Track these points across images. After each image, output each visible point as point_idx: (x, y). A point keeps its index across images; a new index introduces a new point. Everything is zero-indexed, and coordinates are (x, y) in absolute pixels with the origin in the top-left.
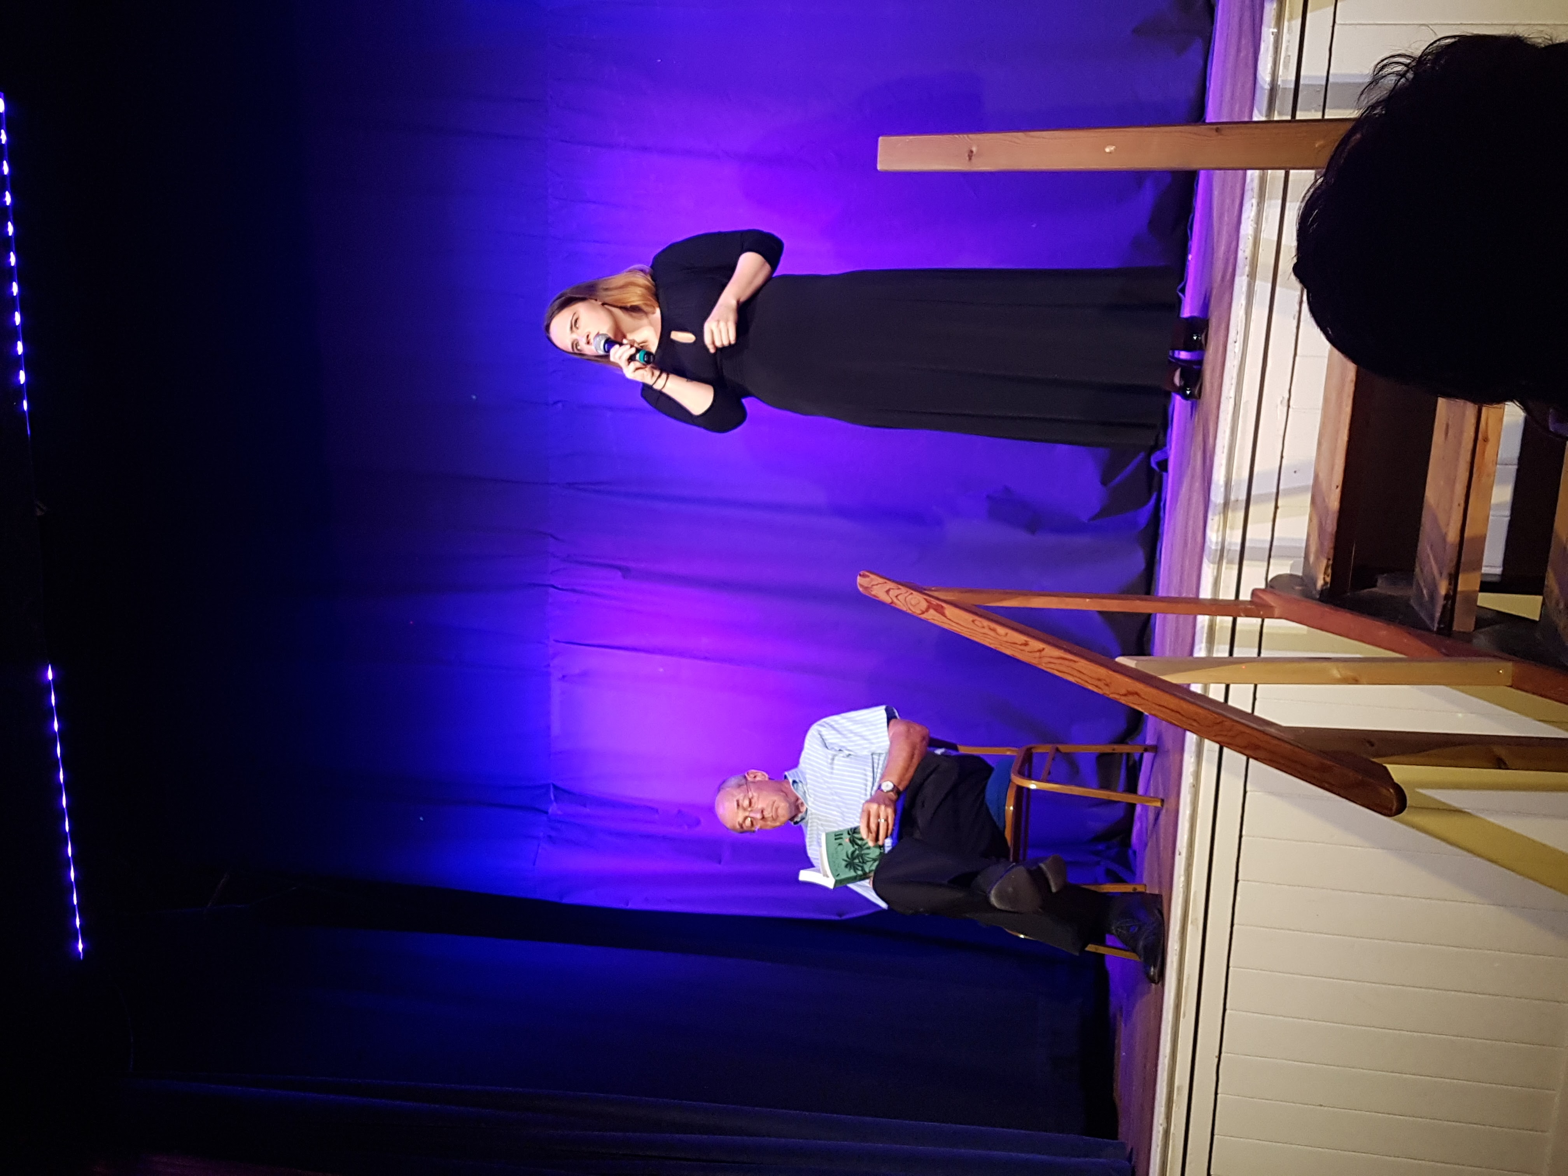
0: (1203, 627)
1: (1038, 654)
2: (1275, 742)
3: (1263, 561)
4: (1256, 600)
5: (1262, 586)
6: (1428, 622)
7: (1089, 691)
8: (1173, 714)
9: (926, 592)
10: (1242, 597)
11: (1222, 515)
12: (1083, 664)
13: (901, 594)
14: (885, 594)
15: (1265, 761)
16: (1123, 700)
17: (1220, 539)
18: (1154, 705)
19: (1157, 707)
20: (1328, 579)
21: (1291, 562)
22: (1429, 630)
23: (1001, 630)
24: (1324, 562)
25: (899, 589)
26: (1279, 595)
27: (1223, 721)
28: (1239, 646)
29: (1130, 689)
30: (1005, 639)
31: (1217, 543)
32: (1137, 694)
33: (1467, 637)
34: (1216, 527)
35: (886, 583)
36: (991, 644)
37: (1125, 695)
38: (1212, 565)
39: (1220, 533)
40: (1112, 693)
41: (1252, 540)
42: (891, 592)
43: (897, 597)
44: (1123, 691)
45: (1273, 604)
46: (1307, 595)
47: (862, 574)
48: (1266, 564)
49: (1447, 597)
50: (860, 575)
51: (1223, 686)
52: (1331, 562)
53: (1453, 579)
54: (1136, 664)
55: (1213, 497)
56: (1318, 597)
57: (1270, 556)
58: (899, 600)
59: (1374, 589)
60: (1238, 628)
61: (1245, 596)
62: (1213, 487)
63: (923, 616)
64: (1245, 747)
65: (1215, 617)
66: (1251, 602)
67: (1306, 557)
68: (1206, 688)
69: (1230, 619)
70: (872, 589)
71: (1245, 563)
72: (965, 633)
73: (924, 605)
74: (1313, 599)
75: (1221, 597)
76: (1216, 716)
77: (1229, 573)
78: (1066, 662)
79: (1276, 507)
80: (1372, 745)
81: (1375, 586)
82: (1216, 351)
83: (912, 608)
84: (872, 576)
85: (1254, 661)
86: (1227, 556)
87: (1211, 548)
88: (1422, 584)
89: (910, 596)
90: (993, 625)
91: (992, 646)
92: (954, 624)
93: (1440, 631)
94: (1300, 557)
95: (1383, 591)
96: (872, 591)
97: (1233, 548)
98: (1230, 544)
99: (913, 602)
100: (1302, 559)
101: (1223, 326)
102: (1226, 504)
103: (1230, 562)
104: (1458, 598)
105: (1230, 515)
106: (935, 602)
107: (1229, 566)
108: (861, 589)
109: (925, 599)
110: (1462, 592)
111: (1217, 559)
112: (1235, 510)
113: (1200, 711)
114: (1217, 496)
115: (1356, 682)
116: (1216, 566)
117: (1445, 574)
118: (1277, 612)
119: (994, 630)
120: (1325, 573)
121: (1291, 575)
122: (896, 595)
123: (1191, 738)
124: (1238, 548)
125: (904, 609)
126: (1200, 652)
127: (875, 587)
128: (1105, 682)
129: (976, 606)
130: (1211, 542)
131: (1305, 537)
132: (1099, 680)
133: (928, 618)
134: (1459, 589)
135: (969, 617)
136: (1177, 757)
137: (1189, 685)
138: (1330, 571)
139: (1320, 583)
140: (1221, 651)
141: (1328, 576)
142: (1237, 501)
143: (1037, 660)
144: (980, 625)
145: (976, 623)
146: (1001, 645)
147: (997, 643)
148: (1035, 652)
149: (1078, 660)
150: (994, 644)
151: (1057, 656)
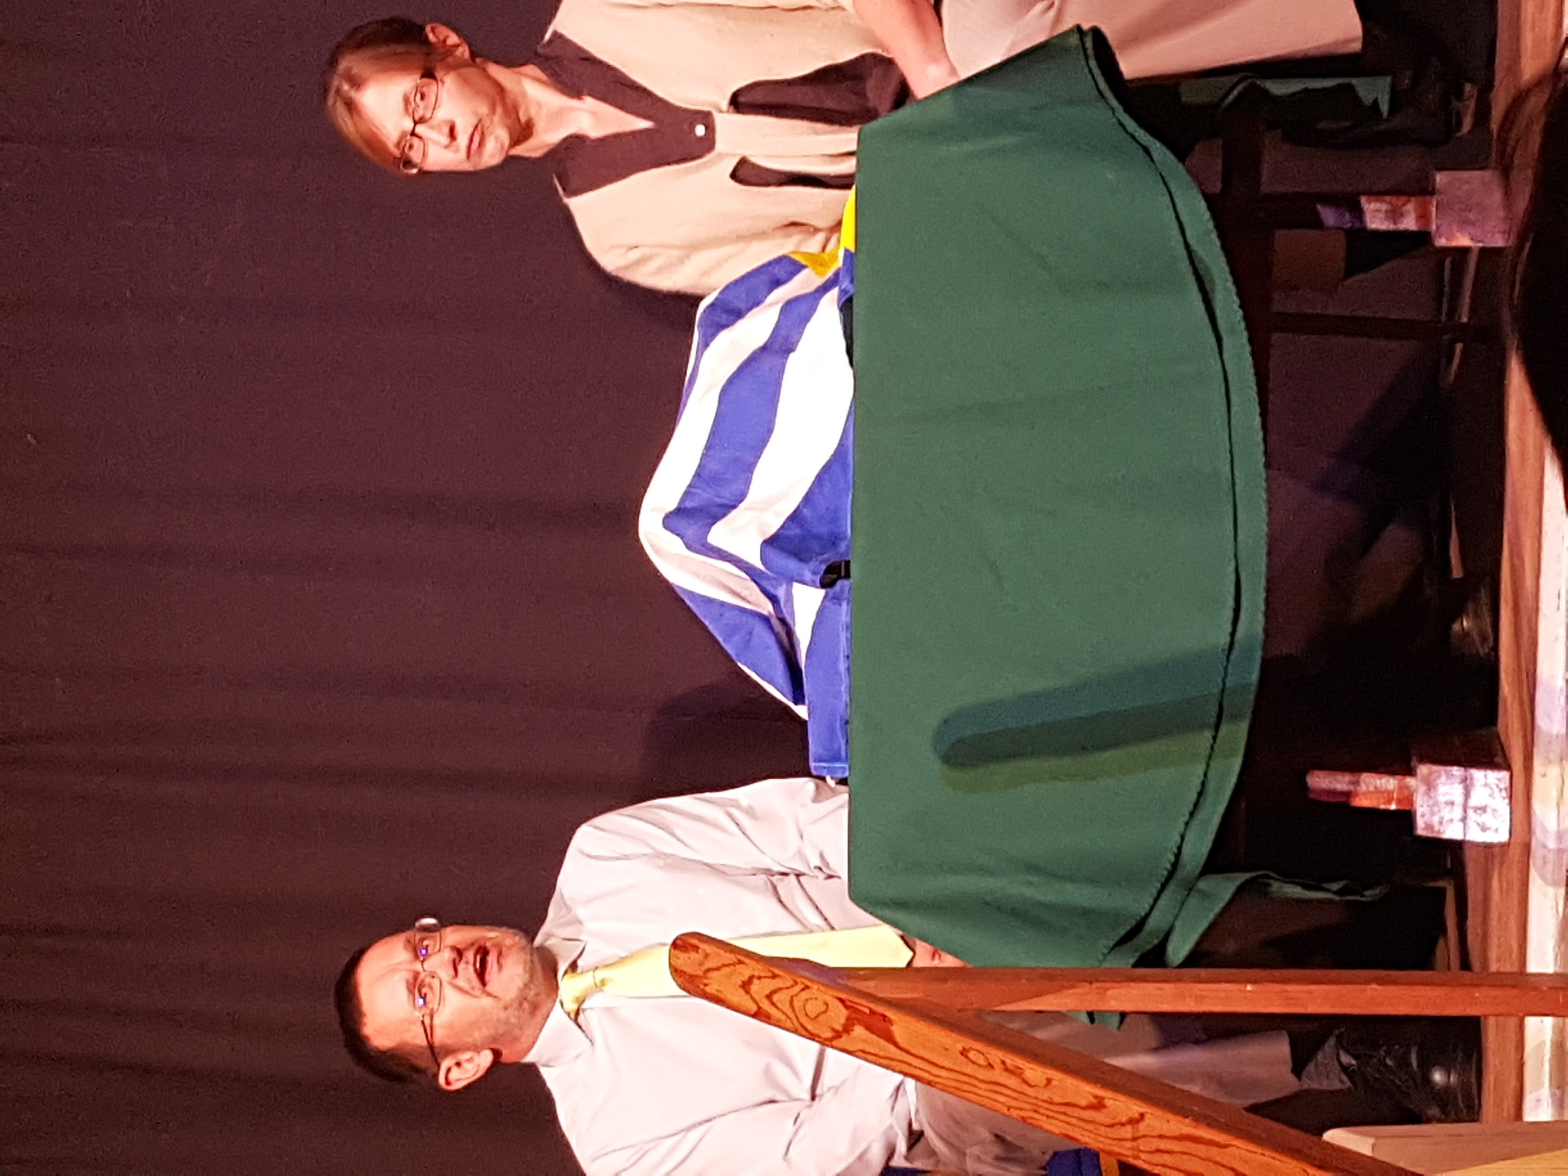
1: (1128, 1131)
14: (742, 991)
23: (1035, 1072)
25: (774, 976)
30: (1045, 1095)
35: (740, 962)
36: (1009, 1108)
70: (706, 981)
83: (809, 1026)
84: (706, 947)
90: (1014, 1062)
91: (1013, 1113)
92: (915, 1061)
96: (706, 985)
106: (866, 1006)
109: (840, 1000)
119: (1012, 1071)
122: (767, 992)
127: (713, 974)
133: (850, 1047)
135: (956, 1042)
143: (1129, 1144)
144: (984, 1063)
145: (971, 1055)
146: (1036, 1111)
147: (1027, 1107)
148: (1123, 1125)
149: (1232, 1143)
150: (1021, 1109)
151: (1177, 1133)
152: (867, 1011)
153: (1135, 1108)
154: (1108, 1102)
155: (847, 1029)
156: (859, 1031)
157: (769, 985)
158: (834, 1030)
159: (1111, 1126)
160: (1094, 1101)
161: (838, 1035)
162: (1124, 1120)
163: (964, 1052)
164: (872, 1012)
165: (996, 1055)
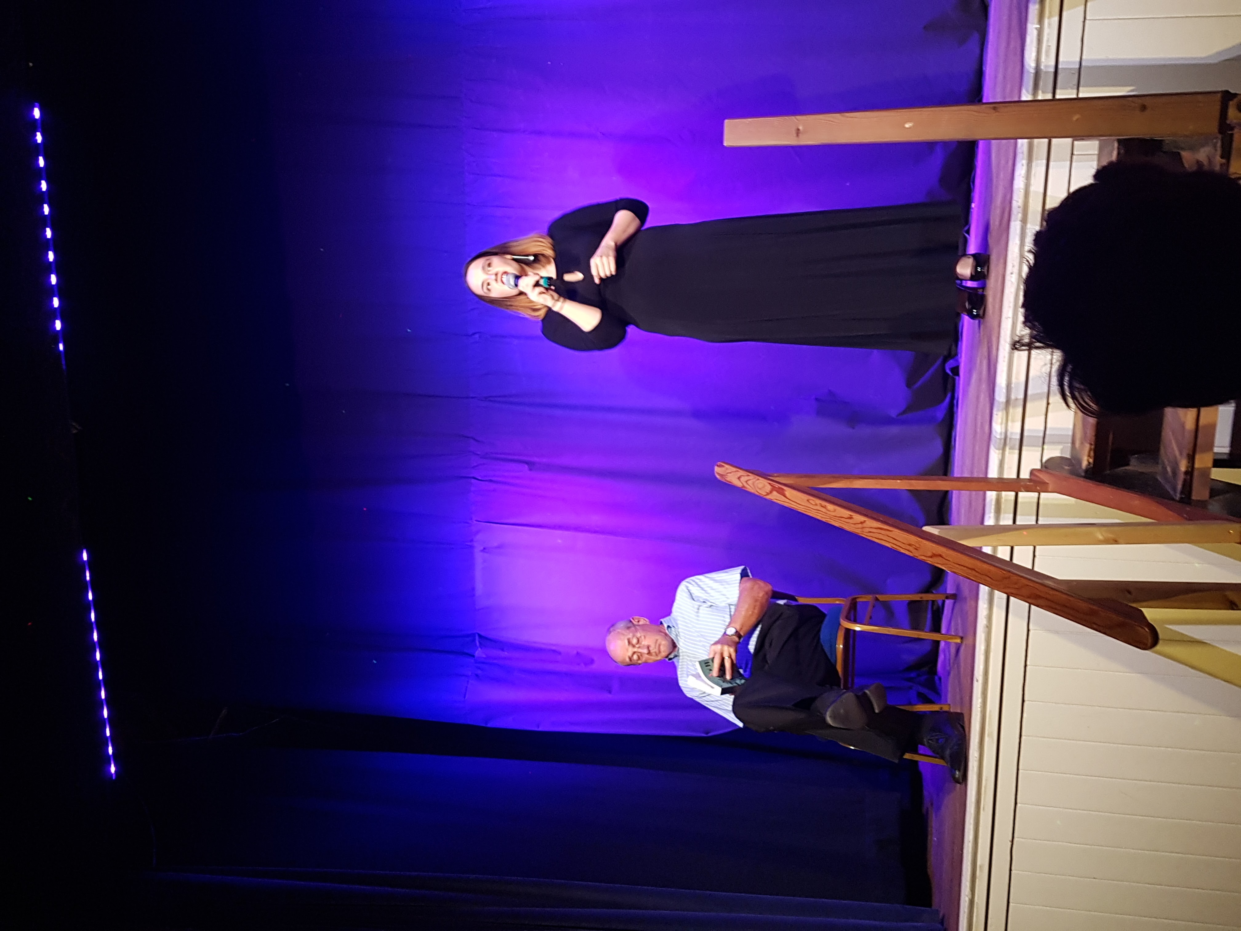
0: (991, 500)
1: (860, 526)
2: (1052, 592)
3: (1038, 446)
4: (1033, 478)
5: (1038, 466)
6: (1172, 493)
7: (902, 553)
8: (970, 571)
9: (769, 477)
10: (1022, 476)
11: (1004, 412)
12: (897, 533)
13: (749, 480)
14: (738, 480)
15: (1044, 608)
16: (930, 561)
17: (1003, 431)
18: (955, 565)
19: (957, 566)
20: (1091, 460)
21: (1061, 447)
22: (1173, 499)
23: (830, 507)
24: (1087, 446)
25: (748, 475)
26: (1051, 474)
27: (1010, 576)
28: (1021, 515)
29: (934, 552)
30: (833, 514)
31: (1001, 434)
32: (940, 556)
33: (1203, 504)
34: (1000, 421)
35: (738, 471)
36: (822, 517)
37: (931, 557)
38: (997, 451)
39: (1003, 426)
40: (921, 555)
41: (1029, 430)
42: (743, 479)
43: (746, 482)
44: (930, 554)
45: (1047, 481)
46: (1074, 473)
47: (718, 464)
48: (1040, 449)
49: (1186, 473)
50: (717, 466)
51: (1009, 548)
52: (1093, 447)
53: (1191, 458)
54: (939, 532)
55: (997, 397)
56: (1083, 474)
57: (1044, 443)
58: (748, 484)
59: (1127, 468)
60: (1020, 500)
61: (1025, 474)
62: (997, 389)
63: (768, 497)
64: (1029, 597)
65: (1000, 492)
66: (1030, 480)
67: (1073, 443)
68: (995, 549)
69: (1013, 493)
70: (727, 477)
71: (1024, 448)
72: (801, 509)
73: (768, 488)
74: (1079, 475)
75: (1006, 476)
76: (1004, 572)
77: (1012, 457)
78: (882, 532)
79: (1048, 404)
80: (1129, 592)
81: (1128, 465)
82: (997, 281)
83: (759, 491)
84: (727, 466)
85: (1033, 528)
86: (1010, 441)
87: (996, 437)
88: (1166, 463)
89: (758, 482)
90: (824, 503)
91: (824, 520)
92: (793, 503)
93: (1181, 501)
94: (1068, 443)
95: (1136, 469)
96: (727, 478)
97: (1014, 437)
98: (1012, 433)
99: (760, 486)
100: (1070, 445)
101: (1002, 261)
102: (1008, 402)
103: (1012, 448)
104: (1196, 473)
105: (1011, 410)
106: (777, 485)
107: (1011, 451)
108: (718, 477)
109: (769, 483)
110: (1198, 469)
111: (1002, 446)
112: (1015, 406)
113: (992, 568)
114: (1000, 396)
115: (1116, 542)
116: (1001, 451)
117: (1185, 454)
118: (1050, 488)
119: (825, 507)
120: (1089, 456)
121: (1060, 457)
122: (746, 480)
123: (984, 590)
124: (1018, 437)
125: (752, 491)
126: (990, 521)
127: (729, 474)
128: (914, 546)
129: (809, 487)
130: (996, 432)
131: (1071, 427)
132: (910, 545)
133: (772, 498)
134: (1197, 465)
135: (805, 497)
136: (973, 603)
137: (981, 548)
138: (1092, 454)
139: (1085, 464)
140: (1006, 520)
141: (1091, 458)
142: (1016, 399)
143: (860, 530)
144: (814, 503)
145: (811, 501)
146: (831, 519)
147: (828, 517)
148: (858, 524)
149: (892, 530)
150: (825, 518)
151: (876, 527)
152: (777, 487)
153: (862, 518)
154: (853, 517)
155: (771, 492)
156: (775, 493)
157: (746, 478)
158: (767, 493)
159: (855, 524)
160: (849, 516)
161: (768, 494)
162: (859, 522)
163: (808, 501)
164: (780, 488)
165: (818, 501)
